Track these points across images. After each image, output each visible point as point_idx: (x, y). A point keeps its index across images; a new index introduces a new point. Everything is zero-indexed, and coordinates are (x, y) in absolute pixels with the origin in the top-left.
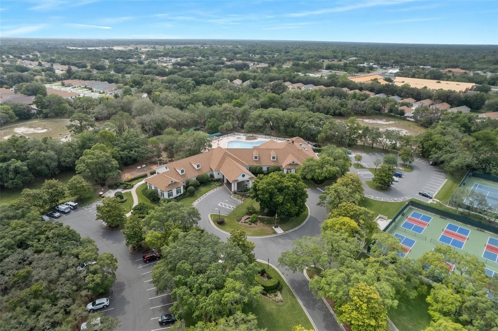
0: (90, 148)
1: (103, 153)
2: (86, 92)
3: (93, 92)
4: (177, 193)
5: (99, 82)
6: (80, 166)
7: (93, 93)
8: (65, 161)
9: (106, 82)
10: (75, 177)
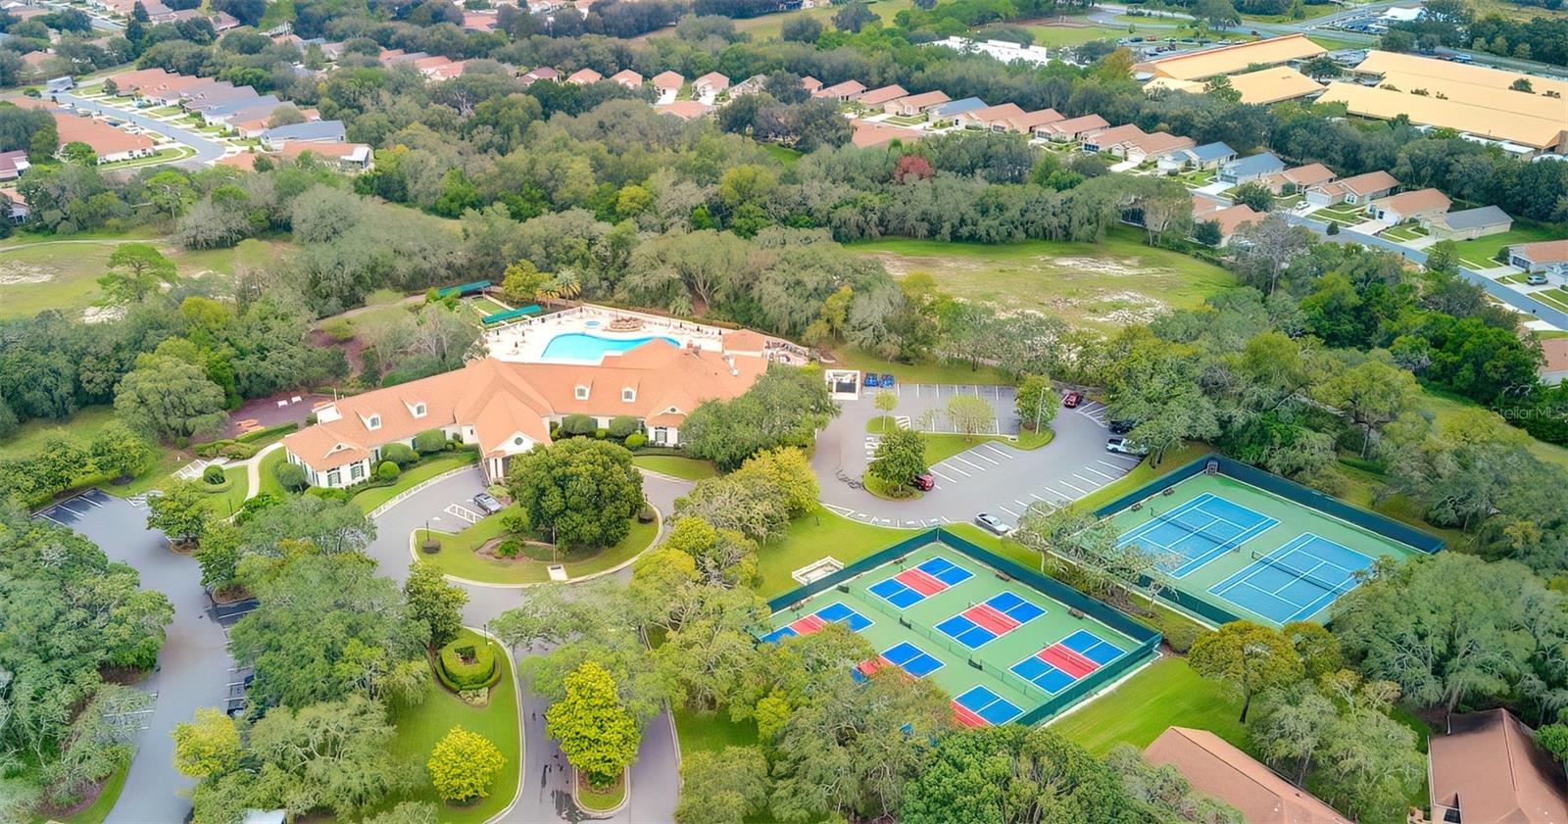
0: (153, 349)
1: (183, 366)
2: (182, 126)
3: (202, 126)
4: (354, 476)
5: (228, 87)
6: (125, 397)
7: (200, 134)
8: (90, 382)
9: (249, 88)
10: (109, 424)
